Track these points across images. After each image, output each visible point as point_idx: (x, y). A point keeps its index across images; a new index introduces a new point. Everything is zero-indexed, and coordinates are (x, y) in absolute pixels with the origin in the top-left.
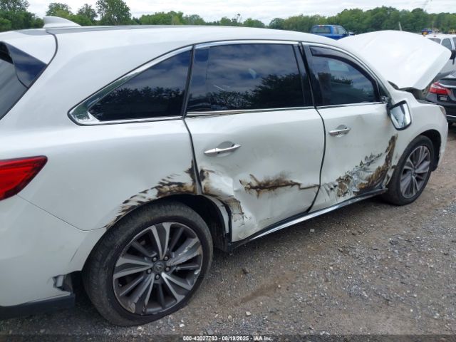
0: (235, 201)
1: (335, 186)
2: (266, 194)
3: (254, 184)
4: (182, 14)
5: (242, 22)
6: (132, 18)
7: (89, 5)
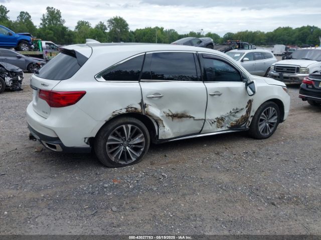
0: (161, 120)
1: (215, 122)
2: (176, 120)
3: (171, 114)
4: (163, 28)
5: (204, 34)
6: (129, 31)
7: (102, 22)
